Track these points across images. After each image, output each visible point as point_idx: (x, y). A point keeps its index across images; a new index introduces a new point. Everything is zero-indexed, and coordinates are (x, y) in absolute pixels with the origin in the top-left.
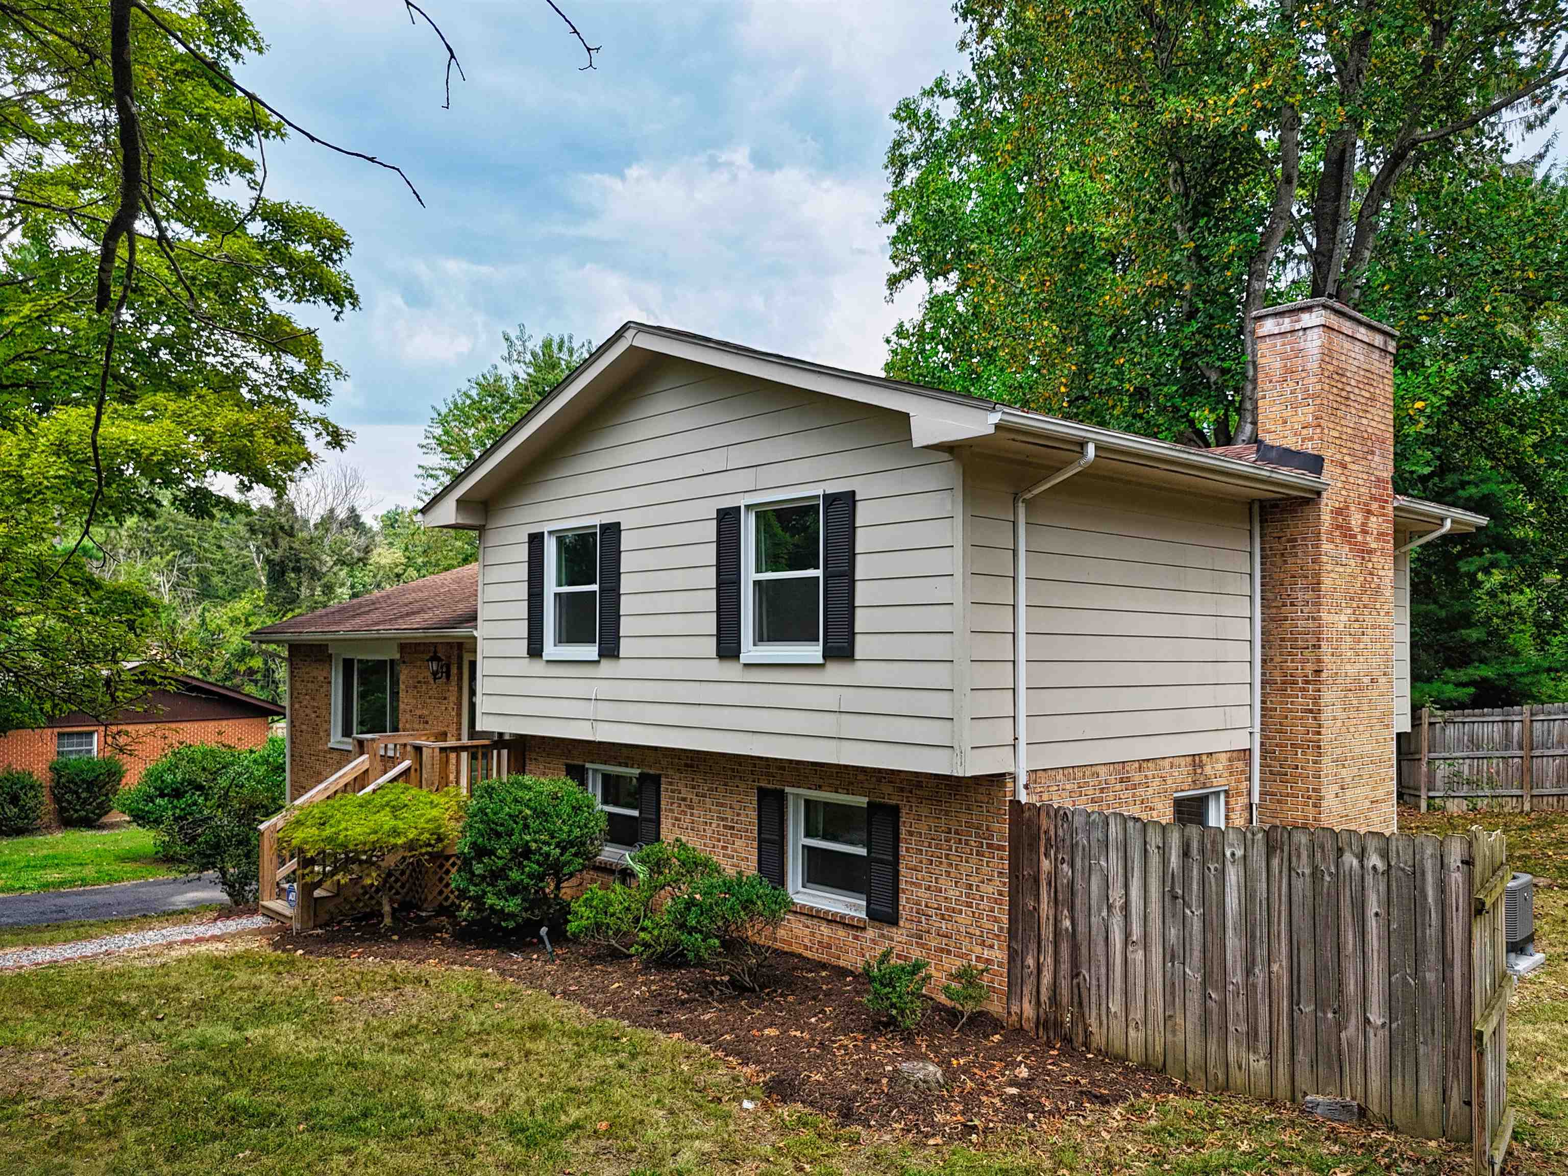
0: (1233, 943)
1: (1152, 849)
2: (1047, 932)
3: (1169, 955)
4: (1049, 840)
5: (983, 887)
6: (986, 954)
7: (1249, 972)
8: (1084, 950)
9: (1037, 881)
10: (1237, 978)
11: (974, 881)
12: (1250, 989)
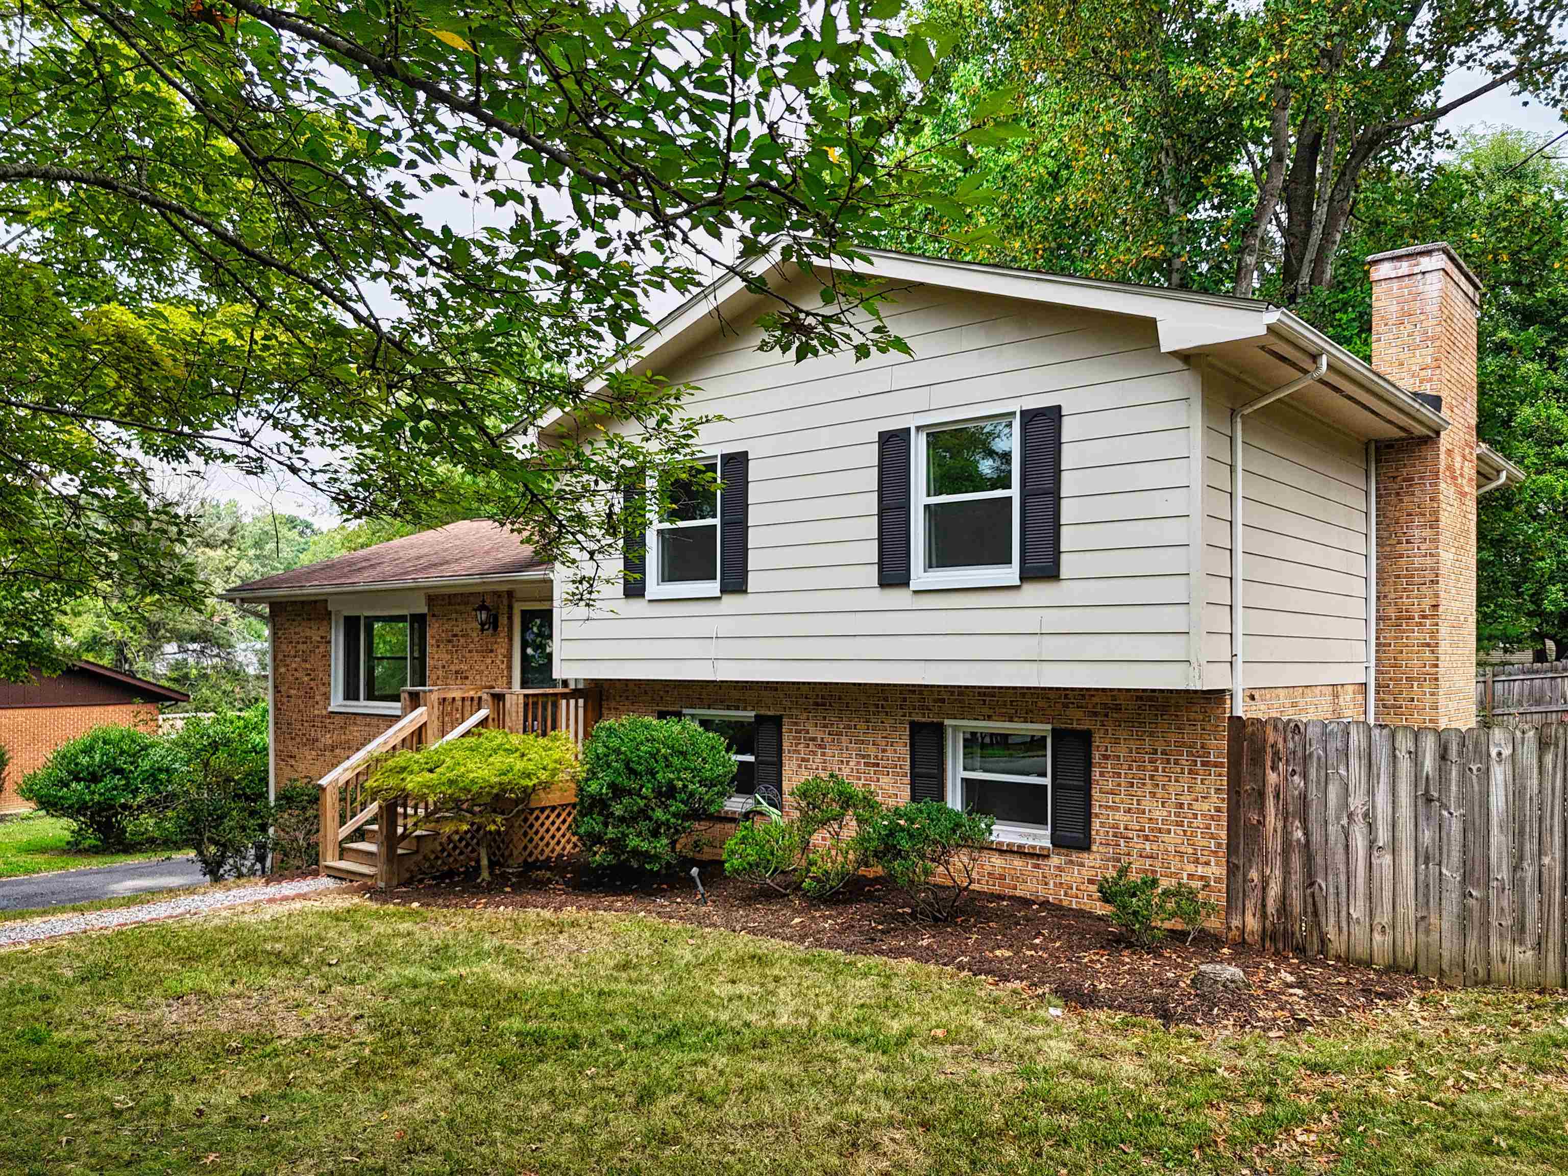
0: (1498, 840)
1: (1402, 754)
2: (1274, 844)
3: (1423, 857)
4: (1276, 754)
5: (1196, 805)
6: (1200, 870)
7: (1516, 868)
8: (1319, 860)
9: (1262, 794)
10: (1503, 873)
11: (1186, 799)
12: (1517, 884)
